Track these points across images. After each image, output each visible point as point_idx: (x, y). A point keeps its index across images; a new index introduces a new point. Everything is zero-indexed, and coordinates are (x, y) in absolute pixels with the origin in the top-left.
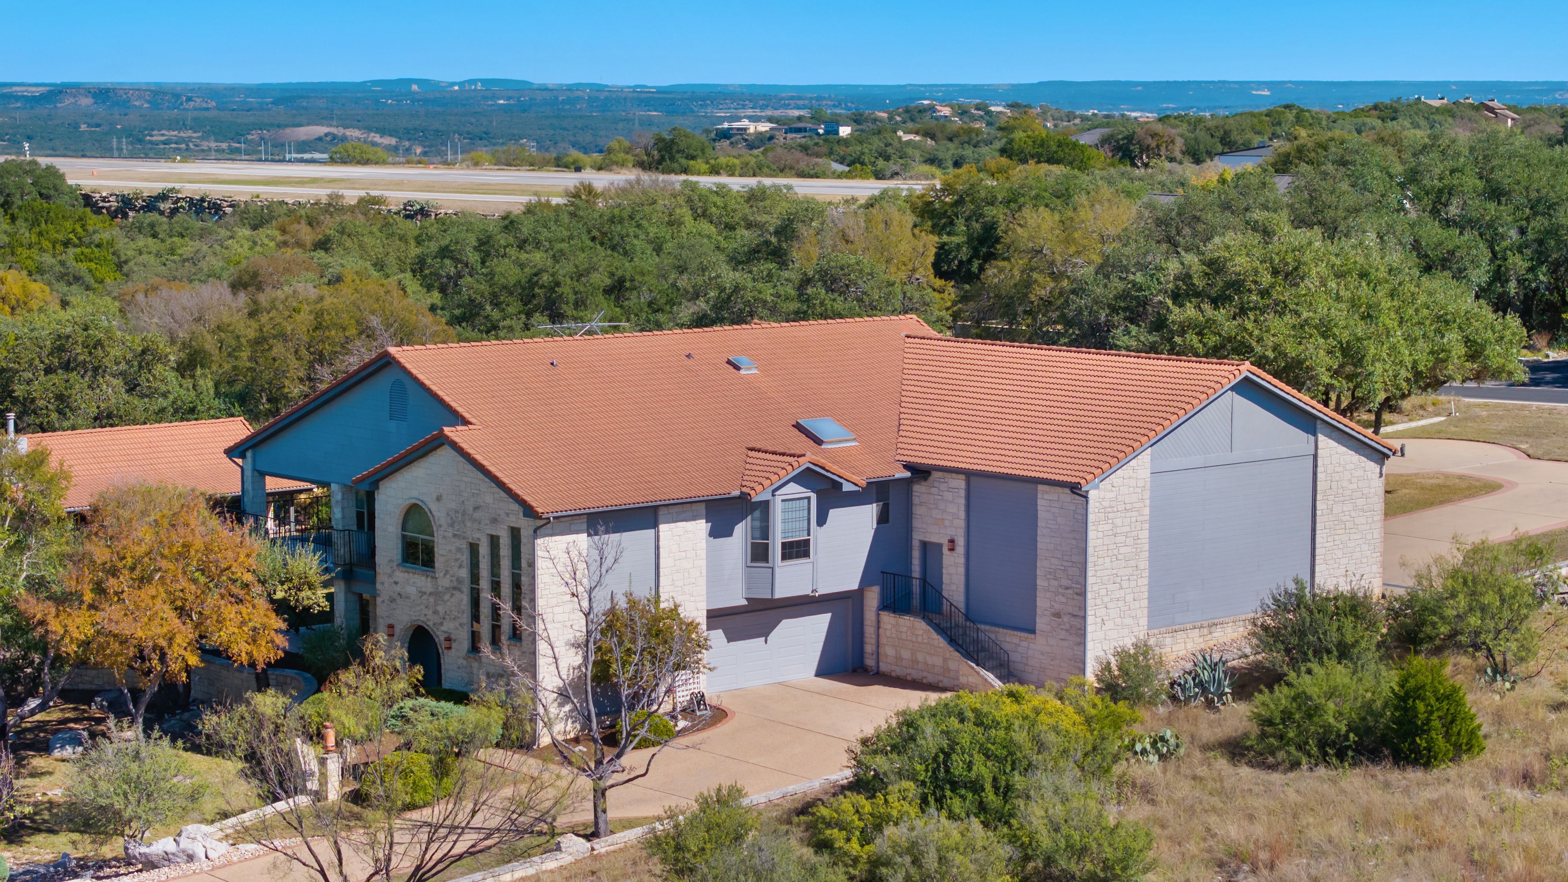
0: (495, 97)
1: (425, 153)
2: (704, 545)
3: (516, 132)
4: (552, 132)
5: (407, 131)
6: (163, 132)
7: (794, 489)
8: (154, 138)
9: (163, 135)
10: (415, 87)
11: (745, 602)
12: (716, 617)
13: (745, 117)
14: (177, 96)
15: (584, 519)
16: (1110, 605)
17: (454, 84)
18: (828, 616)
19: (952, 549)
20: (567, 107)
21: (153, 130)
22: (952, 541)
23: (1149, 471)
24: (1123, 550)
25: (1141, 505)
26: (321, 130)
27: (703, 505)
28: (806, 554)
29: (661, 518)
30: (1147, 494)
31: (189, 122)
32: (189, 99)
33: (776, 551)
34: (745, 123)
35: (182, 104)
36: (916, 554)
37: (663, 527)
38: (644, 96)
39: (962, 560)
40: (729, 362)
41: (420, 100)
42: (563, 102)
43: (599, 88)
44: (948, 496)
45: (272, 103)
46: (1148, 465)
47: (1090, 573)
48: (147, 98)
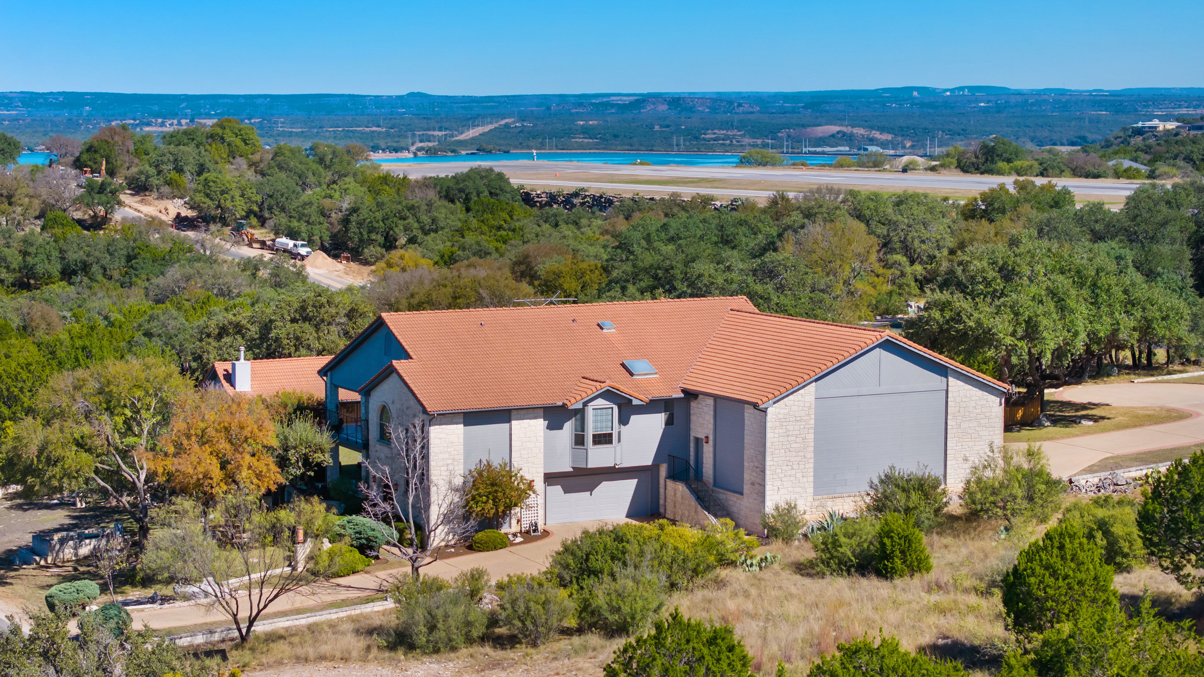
0: (978, 101)
1: (912, 147)
2: (542, 434)
3: (988, 129)
4: (1017, 129)
5: (901, 129)
6: (716, 131)
7: (601, 402)
8: (708, 136)
9: (715, 133)
10: (915, 94)
11: (572, 470)
12: (550, 478)
13: (1157, 117)
14: (731, 103)
15: (462, 416)
16: (784, 479)
17: (947, 90)
18: (635, 481)
19: (707, 442)
20: (1035, 108)
21: (708, 130)
22: (707, 437)
23: (814, 397)
24: (793, 445)
25: (808, 418)
26: (834, 129)
27: (542, 410)
28: (610, 442)
29: (512, 417)
30: (812, 411)
31: (735, 124)
32: (740, 105)
33: (589, 439)
34: (1155, 122)
35: (734, 109)
36: (692, 445)
37: (513, 422)
38: (1098, 98)
39: (711, 449)
40: (598, 325)
41: (917, 104)
42: (1032, 104)
43: (1062, 92)
44: (706, 409)
45: (803, 107)
46: (813, 393)
47: (768, 458)
48: (708, 104)
